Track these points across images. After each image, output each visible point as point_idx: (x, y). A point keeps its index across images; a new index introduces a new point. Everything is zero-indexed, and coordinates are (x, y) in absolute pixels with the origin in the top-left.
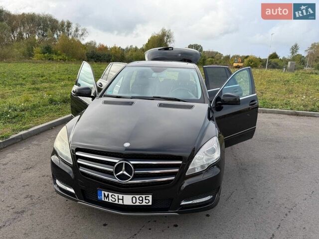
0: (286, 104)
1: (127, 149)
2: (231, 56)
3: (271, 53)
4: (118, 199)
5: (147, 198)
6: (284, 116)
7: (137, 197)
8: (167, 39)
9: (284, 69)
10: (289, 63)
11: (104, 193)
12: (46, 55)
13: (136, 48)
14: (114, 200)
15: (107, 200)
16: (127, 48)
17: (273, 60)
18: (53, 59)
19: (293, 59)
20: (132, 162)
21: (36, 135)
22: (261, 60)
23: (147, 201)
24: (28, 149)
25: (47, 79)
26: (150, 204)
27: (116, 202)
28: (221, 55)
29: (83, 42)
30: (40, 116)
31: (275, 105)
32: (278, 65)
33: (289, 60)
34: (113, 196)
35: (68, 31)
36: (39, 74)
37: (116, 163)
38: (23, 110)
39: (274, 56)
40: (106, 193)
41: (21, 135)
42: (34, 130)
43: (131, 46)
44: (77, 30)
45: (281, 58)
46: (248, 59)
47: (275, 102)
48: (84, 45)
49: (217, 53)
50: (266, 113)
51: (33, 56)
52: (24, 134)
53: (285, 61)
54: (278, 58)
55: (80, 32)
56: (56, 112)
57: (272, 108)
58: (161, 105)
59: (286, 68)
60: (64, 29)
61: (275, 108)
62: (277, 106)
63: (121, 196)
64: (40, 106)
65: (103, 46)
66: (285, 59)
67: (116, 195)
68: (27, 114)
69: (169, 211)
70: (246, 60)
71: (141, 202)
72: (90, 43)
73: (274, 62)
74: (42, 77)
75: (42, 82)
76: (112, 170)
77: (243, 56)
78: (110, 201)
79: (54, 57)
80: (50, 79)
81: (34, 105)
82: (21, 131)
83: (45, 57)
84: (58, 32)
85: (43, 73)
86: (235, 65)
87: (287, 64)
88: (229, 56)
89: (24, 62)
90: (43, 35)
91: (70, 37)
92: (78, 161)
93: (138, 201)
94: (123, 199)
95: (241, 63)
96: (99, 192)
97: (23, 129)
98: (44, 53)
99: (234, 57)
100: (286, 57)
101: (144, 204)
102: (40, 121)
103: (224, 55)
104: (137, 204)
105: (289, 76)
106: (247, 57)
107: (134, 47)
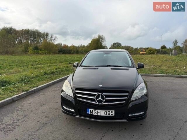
0: (175, 72)
1: (101, 87)
2: (138, 48)
3: (162, 46)
4: (98, 113)
5: (112, 112)
6: (175, 78)
7: (107, 111)
8: (101, 40)
9: (171, 54)
10: (173, 50)
11: (90, 110)
12: (35, 51)
13: (84, 45)
14: (95, 113)
15: (92, 114)
16: (79, 46)
17: (163, 50)
18: (39, 53)
19: (175, 48)
20: (104, 94)
21: (41, 90)
22: (156, 50)
23: (112, 114)
24: (39, 96)
25: (38, 63)
26: (114, 115)
27: (97, 114)
28: (132, 48)
29: (55, 44)
30: (41, 81)
31: (168, 73)
32: (166, 52)
33: (173, 49)
34: (95, 111)
35: (47, 37)
36: (34, 61)
37: (96, 94)
38: (32, 78)
39: (164, 47)
40: (92, 110)
41: (34, 90)
42: (40, 88)
43: (81, 45)
44: (51, 37)
45: (168, 48)
46: (148, 50)
47: (169, 71)
48: (55, 45)
49: (130, 47)
50: (164, 77)
51: (28, 52)
52: (36, 89)
53: (171, 50)
54: (166, 48)
55: (53, 39)
56: (49, 79)
57: (167, 74)
58: (112, 69)
59: (172, 53)
60: (44, 37)
61: (169, 74)
62: (169, 73)
63: (99, 111)
64: (39, 76)
65: (66, 45)
66: (170, 49)
67: (97, 110)
68: (34, 80)
69: (123, 119)
70: (147, 50)
71: (109, 114)
72: (59, 44)
73: (164, 50)
74: (36, 62)
75: (37, 64)
76: (94, 98)
77: (145, 48)
78: (94, 114)
79: (40, 52)
80: (41, 63)
81: (37, 75)
82: (34, 88)
83: (35, 52)
84: (41, 39)
85: (36, 60)
86: (141, 53)
87: (172, 51)
88: (137, 48)
89: (24, 55)
90: (33, 41)
91: (48, 41)
92: (77, 95)
93: (107, 113)
94: (100, 113)
95: (145, 51)
96: (88, 109)
97: (35, 87)
98: (34, 50)
99: (140, 48)
100: (171, 47)
101: (111, 115)
102: (42, 83)
103: (134, 48)
104: (107, 115)
105: (174, 57)
106: (148, 48)
107: (83, 45)
